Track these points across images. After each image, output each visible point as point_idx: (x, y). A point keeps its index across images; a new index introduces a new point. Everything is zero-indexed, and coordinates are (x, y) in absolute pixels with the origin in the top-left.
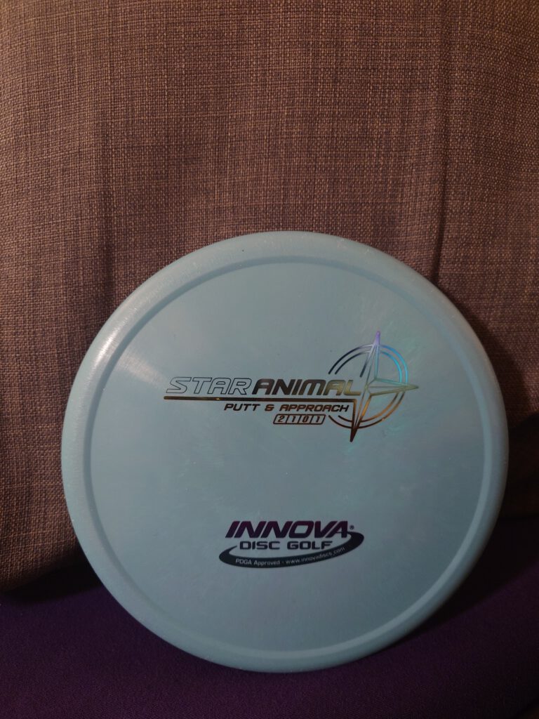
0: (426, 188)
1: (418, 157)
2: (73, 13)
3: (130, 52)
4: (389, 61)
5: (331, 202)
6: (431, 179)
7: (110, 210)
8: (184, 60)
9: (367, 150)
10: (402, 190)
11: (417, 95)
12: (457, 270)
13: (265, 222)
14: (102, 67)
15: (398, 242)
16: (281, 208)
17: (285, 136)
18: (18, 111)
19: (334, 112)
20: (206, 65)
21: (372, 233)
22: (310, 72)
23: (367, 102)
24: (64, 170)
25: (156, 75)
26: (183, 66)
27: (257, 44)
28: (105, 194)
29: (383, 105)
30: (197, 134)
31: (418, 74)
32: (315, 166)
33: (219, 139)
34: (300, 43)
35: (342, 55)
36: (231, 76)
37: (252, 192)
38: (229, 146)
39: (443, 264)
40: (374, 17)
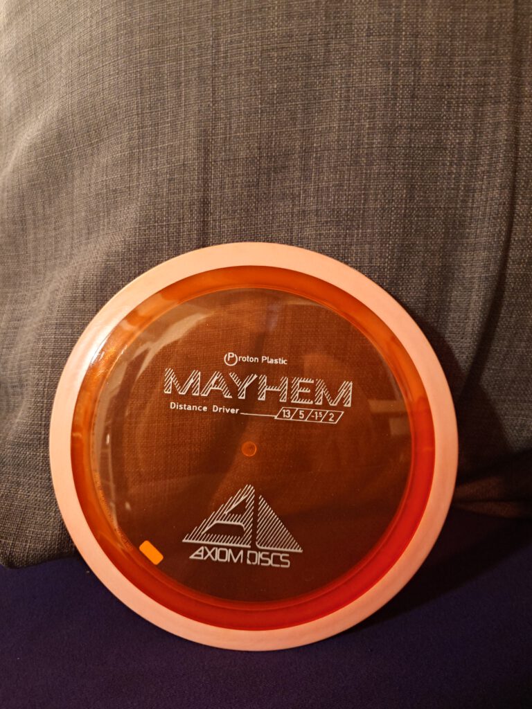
0: (496, 193)
1: (490, 165)
2: (181, 45)
3: (229, 77)
4: (463, 79)
5: (408, 206)
6: (501, 185)
7: (208, 214)
8: (276, 81)
9: (441, 159)
10: (473, 196)
11: (489, 108)
12: (522, 271)
13: (346, 224)
14: (205, 91)
15: (467, 244)
16: (361, 212)
17: (366, 146)
18: (132, 129)
19: (412, 125)
20: (296, 85)
21: (443, 235)
22: (390, 89)
23: (442, 115)
24: (170, 180)
25: (251, 96)
26: (275, 87)
27: (342, 65)
28: (204, 201)
29: (457, 118)
30: (287, 146)
31: (491, 89)
32: (394, 173)
33: (305, 150)
34: (381, 63)
35: (419, 74)
36: (317, 94)
37: (334, 196)
38: (314, 155)
39: (510, 265)
40: (450, 39)
